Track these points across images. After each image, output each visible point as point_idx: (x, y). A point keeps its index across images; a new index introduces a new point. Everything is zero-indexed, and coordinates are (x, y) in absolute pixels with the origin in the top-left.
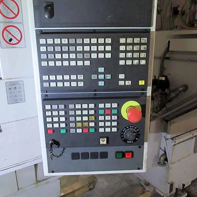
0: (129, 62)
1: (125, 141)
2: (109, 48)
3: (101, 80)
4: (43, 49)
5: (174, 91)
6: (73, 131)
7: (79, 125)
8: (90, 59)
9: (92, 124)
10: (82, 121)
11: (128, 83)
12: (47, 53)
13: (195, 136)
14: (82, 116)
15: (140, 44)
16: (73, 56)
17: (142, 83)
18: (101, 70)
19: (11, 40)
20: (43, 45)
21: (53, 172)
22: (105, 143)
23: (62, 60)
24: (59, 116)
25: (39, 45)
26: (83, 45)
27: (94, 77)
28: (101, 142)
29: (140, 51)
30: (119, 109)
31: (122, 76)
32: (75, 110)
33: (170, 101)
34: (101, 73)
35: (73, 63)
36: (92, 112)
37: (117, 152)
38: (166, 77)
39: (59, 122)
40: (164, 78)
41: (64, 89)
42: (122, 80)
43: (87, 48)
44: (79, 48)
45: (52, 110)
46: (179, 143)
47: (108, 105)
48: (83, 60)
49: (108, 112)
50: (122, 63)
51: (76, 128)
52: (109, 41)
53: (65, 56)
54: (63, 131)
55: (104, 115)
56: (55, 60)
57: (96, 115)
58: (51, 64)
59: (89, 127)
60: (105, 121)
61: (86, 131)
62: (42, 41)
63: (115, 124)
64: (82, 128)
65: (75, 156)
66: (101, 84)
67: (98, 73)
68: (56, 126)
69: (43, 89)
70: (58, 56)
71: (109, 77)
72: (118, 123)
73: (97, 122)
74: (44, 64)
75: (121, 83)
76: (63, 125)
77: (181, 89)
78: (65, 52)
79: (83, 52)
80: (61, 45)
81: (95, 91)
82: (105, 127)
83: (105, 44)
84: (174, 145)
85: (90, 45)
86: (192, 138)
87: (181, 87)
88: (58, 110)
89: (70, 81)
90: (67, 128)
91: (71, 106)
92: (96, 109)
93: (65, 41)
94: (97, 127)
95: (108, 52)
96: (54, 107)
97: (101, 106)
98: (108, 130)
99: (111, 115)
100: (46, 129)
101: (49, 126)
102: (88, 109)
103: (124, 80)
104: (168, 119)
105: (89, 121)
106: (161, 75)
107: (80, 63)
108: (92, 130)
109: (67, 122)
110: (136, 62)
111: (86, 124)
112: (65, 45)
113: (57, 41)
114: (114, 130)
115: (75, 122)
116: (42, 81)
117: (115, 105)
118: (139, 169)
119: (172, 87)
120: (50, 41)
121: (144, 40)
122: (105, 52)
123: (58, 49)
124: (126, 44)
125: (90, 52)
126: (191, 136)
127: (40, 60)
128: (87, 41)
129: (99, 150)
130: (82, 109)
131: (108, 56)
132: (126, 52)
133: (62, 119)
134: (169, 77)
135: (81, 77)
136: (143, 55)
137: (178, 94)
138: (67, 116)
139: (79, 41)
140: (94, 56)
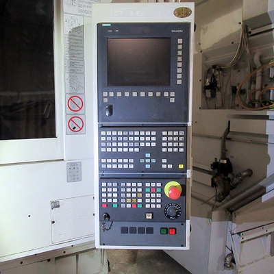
0: (170, 150)
1: (169, 217)
2: (154, 139)
3: (148, 163)
4: (103, 139)
5: (237, 176)
6: (123, 206)
7: (129, 200)
8: (139, 147)
9: (140, 201)
10: (131, 198)
11: (170, 166)
12: (106, 142)
13: (270, 233)
14: (131, 193)
15: (179, 136)
16: (126, 144)
17: (181, 166)
18: (148, 155)
19: (74, 128)
20: (103, 136)
21: (104, 245)
22: (151, 217)
23: (117, 147)
24: (112, 193)
25: (100, 136)
26: (134, 136)
27: (142, 161)
28: (147, 217)
29: (179, 142)
30: (162, 188)
31: (164, 161)
32: (126, 187)
33: (233, 188)
34: (148, 158)
35: (126, 150)
36: (140, 190)
37: (161, 228)
38: (228, 160)
39: (112, 198)
40: (225, 162)
41: (117, 170)
42: (165, 163)
43: (137, 139)
44: (131, 139)
45: (107, 187)
46: (248, 240)
47: (153, 185)
48: (134, 147)
49: (153, 190)
50: (164, 150)
51: (126, 203)
52: (154, 133)
53: (120, 144)
54: (115, 206)
55: (150, 193)
56: (112, 147)
57: (144, 193)
58: (109, 150)
59: (137, 203)
60: (150, 198)
61: (134, 206)
62: (103, 133)
63: (159, 201)
64: (131, 203)
65: (124, 230)
66: (148, 166)
67: (145, 158)
68: (110, 200)
69: (101, 170)
70: (115, 144)
71: (154, 161)
72: (162, 201)
73: (144, 198)
74: (103, 150)
75: (164, 166)
76: (115, 201)
77: (245, 174)
78: (120, 141)
79: (134, 141)
80: (117, 136)
81: (143, 172)
82: (150, 203)
83: (151, 136)
84: (242, 242)
85: (139, 136)
86: (266, 235)
87: (245, 171)
88: (112, 187)
89: (123, 163)
90: (119, 203)
91: (123, 184)
92: (143, 187)
93: (120, 133)
94: (144, 203)
95: (153, 142)
96: (109, 184)
97: (148, 185)
98: (153, 206)
99: (156, 193)
100: (101, 203)
101: (104, 201)
102: (137, 187)
103: (167, 164)
104: (233, 209)
105: (137, 198)
106: (223, 157)
107: (131, 150)
108: (140, 206)
109: (119, 198)
110: (176, 150)
111: (134, 200)
112: (120, 136)
113: (114, 133)
114: (159, 206)
115: (126, 198)
116: (100, 163)
117: (159, 185)
118: (182, 246)
119: (235, 172)
120: (109, 133)
121: (182, 133)
122: (151, 142)
123: (114, 139)
124: (167, 136)
125: (139, 142)
126: (265, 232)
127: (100, 147)
128: (137, 133)
129: (146, 225)
130: (131, 187)
131: (154, 144)
132: (167, 142)
133: (115, 195)
134: (231, 160)
135: (131, 161)
136: (181, 144)
137: (242, 180)
138: (119, 193)
139: (131, 133)
140: (142, 144)
